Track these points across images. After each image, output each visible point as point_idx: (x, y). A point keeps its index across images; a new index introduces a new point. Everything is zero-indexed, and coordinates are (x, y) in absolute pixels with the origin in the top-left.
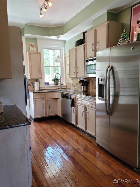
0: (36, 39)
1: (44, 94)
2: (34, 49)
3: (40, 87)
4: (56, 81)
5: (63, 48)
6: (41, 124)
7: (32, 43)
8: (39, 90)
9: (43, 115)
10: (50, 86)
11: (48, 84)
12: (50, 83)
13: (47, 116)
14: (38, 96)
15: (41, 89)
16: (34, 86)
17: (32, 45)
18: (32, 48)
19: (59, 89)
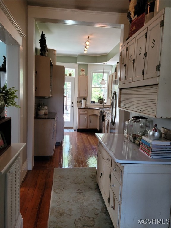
0: (87, 65)
1: (87, 110)
2: (84, 73)
3: (86, 104)
4: (101, 100)
5: (111, 71)
6: (81, 134)
7: (83, 69)
8: (85, 106)
9: (85, 128)
10: (95, 104)
11: (94, 102)
12: (95, 102)
13: (88, 129)
14: (82, 111)
15: (87, 106)
16: (81, 103)
17: (82, 70)
18: (82, 73)
19: (102, 107)
